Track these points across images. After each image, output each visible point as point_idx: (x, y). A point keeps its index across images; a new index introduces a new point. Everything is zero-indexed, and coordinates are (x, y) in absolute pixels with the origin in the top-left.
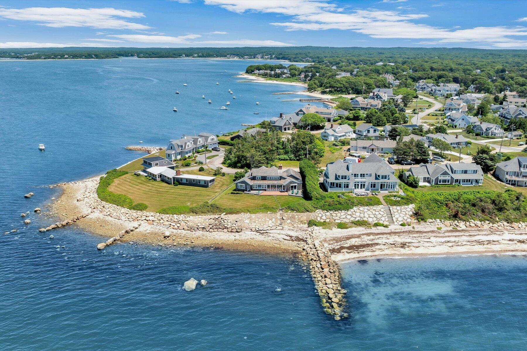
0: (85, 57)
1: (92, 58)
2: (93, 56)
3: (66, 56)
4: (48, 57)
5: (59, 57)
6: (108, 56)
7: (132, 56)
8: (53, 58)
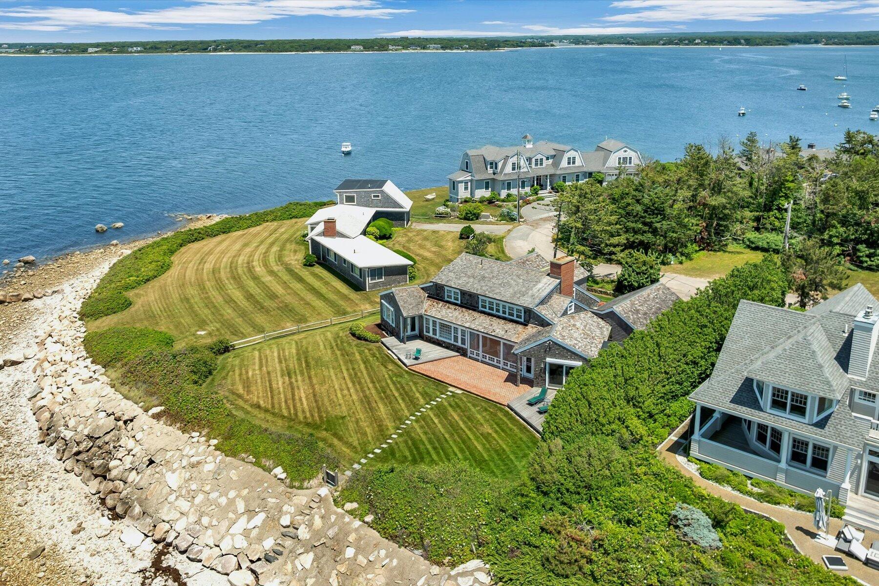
0: (729, 42)
1: (740, 44)
2: (742, 41)
3: (696, 41)
4: (670, 42)
5: (687, 42)
6: (768, 42)
7: (817, 42)
8: (677, 44)
